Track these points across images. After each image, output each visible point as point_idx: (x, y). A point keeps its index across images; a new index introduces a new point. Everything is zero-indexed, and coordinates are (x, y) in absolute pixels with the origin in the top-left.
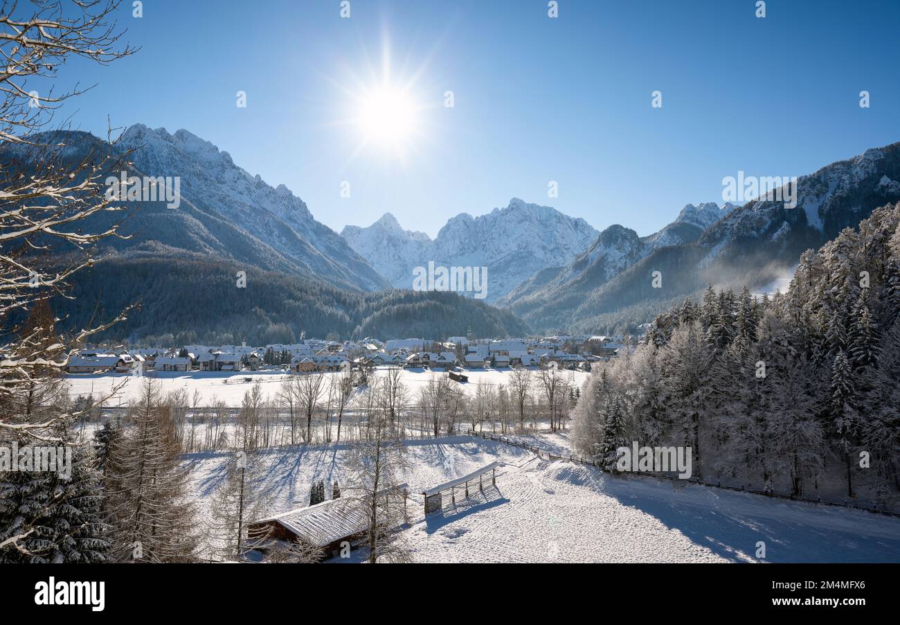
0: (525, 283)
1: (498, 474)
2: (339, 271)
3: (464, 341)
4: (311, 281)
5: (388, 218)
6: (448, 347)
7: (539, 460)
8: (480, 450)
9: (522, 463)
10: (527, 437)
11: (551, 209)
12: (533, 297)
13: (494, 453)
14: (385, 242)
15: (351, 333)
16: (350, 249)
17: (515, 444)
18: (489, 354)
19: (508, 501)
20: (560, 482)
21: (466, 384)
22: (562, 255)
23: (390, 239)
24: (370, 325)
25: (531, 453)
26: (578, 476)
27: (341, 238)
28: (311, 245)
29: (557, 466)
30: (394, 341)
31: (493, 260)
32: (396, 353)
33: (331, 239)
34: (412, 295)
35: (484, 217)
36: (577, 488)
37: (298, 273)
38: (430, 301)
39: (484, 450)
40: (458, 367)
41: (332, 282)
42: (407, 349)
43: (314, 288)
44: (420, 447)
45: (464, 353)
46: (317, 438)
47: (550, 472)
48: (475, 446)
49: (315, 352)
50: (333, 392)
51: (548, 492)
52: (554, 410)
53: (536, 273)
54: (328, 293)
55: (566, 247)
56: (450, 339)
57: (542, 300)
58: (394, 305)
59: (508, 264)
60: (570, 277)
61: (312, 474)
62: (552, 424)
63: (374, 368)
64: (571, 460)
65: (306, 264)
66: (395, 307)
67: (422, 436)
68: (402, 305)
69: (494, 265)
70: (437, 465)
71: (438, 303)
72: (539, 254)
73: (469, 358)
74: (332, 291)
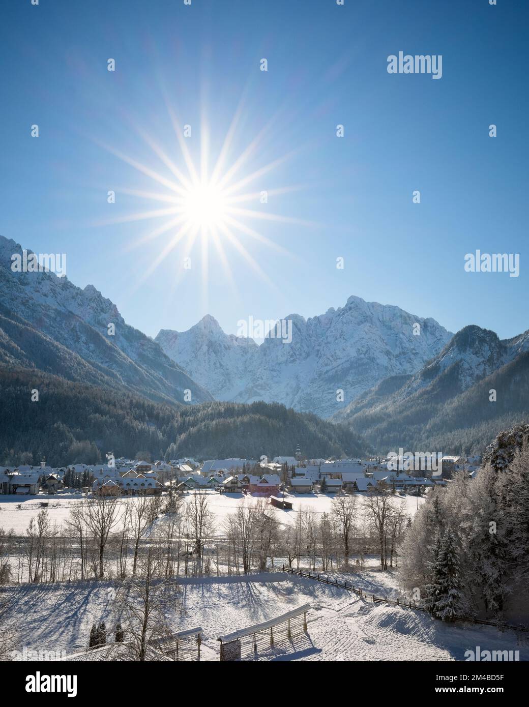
0: (366, 394)
1: (312, 619)
2: (152, 381)
3: (291, 461)
4: (120, 393)
5: (209, 321)
6: (272, 468)
7: (361, 603)
8: (296, 590)
9: (342, 606)
10: (352, 575)
11: (395, 308)
12: (376, 409)
13: (311, 594)
14: (205, 348)
15: (164, 452)
16: (165, 356)
17: (336, 584)
18: (320, 477)
19: (320, 651)
20: (383, 630)
21: (290, 512)
22: (410, 361)
23: (211, 345)
24: (185, 443)
25: (354, 595)
26: (405, 623)
27: (155, 343)
28: (122, 353)
29: (381, 610)
30: (211, 461)
31: (328, 368)
32: (212, 476)
33: (143, 345)
34: (234, 408)
35: (317, 318)
36: (402, 638)
37: (107, 383)
38: (253, 416)
39: (300, 590)
40: (282, 493)
41: (145, 393)
42: (226, 470)
43: (124, 400)
44: (227, 585)
45: (290, 476)
46: (111, 573)
47: (373, 618)
48: (290, 585)
49: (122, 474)
50: (128, 520)
51: (367, 641)
52: (384, 544)
53: (379, 382)
54: (139, 406)
55: (414, 352)
56: (276, 458)
57: (385, 414)
58: (212, 419)
59: (346, 372)
60: (419, 387)
61: (99, 614)
62: (382, 560)
63: (185, 492)
64: (398, 604)
65: (115, 373)
66: (214, 422)
67: (230, 572)
68: (222, 420)
69: (330, 374)
70: (243, 607)
71: (263, 418)
72: (383, 360)
73: (296, 481)
74: (144, 404)
